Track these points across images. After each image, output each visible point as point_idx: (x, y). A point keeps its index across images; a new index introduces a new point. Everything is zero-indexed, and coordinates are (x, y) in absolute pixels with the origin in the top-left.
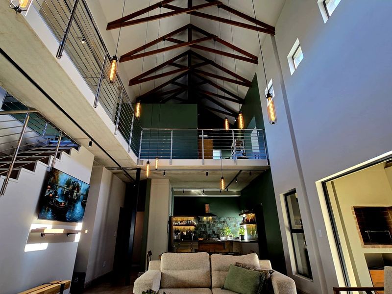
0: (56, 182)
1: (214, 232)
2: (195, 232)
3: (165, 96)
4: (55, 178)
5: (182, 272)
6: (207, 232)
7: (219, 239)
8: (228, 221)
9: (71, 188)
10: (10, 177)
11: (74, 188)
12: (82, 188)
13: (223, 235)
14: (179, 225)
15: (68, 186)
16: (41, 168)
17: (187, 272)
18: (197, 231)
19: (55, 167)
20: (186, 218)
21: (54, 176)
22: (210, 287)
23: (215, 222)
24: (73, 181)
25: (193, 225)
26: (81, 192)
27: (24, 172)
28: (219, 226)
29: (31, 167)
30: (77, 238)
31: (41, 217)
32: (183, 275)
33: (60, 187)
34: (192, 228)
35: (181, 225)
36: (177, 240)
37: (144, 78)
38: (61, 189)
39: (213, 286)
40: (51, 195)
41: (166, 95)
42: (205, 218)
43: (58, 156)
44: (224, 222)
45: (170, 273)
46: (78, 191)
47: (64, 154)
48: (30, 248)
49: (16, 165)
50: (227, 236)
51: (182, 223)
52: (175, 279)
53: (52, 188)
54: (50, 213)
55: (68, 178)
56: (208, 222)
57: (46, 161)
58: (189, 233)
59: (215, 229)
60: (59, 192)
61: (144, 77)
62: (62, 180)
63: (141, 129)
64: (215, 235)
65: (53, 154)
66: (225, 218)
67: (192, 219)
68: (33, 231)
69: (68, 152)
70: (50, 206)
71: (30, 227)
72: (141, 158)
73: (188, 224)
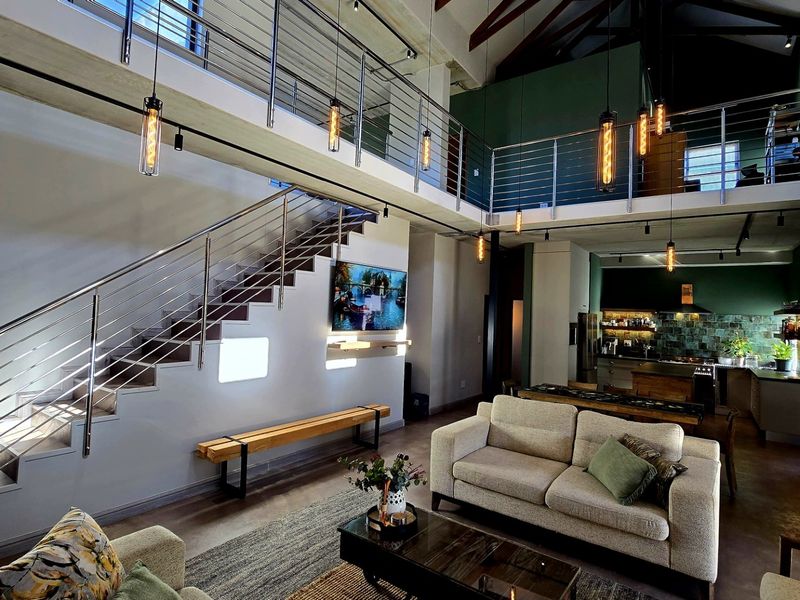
0: (348, 280)
1: (703, 346)
2: (652, 343)
3: (565, 37)
4: (343, 274)
5: (522, 429)
6: (683, 345)
7: (717, 361)
8: (745, 322)
9: (372, 283)
10: (285, 284)
11: (378, 283)
12: (393, 279)
13: (728, 353)
14: (613, 328)
15: (368, 282)
16: (322, 264)
17: (531, 430)
18: (659, 342)
19: (342, 259)
20: (633, 314)
21: (342, 273)
22: (570, 463)
23: (706, 324)
24: (374, 272)
25: (647, 329)
26: (391, 286)
27: (300, 275)
28: (720, 333)
29: (309, 267)
30: (402, 351)
31: (336, 327)
32: (522, 433)
33: (353, 285)
34: (646, 334)
35: (619, 328)
36: (609, 356)
37: (498, 20)
38: (356, 287)
39: (574, 461)
40: (343, 299)
41: (569, 34)
42: (679, 316)
43: (345, 241)
44: (733, 325)
45: (502, 426)
46: (386, 285)
47: (352, 235)
48: (332, 365)
49: (288, 268)
50: (739, 357)
51: (621, 323)
52: (510, 437)
53: (342, 289)
54: (348, 320)
55: (364, 270)
56: (689, 324)
57: (328, 253)
58: (639, 344)
59: (705, 339)
60: (354, 291)
61: (496, 18)
62: (355, 274)
63: (492, 151)
64: (706, 352)
65: (334, 239)
66: (739, 317)
67: (646, 317)
68: (329, 346)
69: (360, 230)
70: (345, 314)
71: (326, 340)
72: (494, 211)
73: (637, 326)
